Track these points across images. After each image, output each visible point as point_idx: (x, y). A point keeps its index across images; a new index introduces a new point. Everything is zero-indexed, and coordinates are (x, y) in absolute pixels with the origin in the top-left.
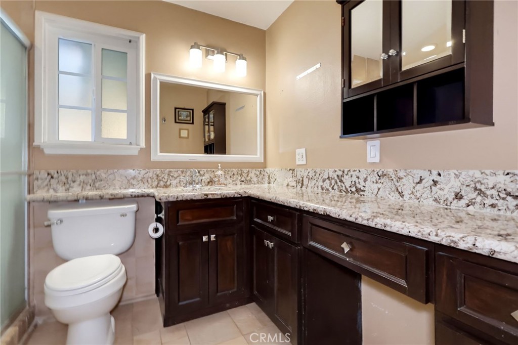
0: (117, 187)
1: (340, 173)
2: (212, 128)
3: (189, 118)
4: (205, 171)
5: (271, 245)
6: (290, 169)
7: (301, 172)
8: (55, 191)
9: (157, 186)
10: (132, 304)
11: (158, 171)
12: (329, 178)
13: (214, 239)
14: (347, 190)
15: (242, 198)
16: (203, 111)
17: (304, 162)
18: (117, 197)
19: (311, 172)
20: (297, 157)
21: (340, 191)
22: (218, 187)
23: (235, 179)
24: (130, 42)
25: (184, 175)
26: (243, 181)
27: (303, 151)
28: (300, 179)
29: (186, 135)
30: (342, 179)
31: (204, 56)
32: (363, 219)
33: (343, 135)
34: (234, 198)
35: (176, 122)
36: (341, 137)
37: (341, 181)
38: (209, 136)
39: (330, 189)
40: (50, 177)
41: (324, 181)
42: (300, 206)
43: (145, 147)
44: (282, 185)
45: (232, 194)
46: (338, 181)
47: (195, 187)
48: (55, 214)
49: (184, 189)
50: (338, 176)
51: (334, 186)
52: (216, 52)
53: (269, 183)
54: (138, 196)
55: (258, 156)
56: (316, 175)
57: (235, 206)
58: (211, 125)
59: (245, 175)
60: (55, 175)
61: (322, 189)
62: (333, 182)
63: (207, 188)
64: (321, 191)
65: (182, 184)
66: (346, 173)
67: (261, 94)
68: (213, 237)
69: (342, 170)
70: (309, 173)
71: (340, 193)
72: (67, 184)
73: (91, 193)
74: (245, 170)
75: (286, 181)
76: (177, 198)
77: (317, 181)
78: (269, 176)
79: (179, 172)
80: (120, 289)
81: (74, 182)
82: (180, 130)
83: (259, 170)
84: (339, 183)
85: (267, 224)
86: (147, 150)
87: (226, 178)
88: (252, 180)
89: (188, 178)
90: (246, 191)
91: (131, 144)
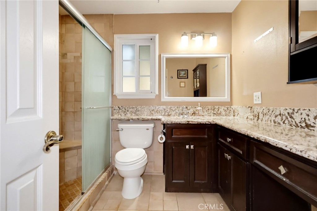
0: (146, 115)
1: (291, 111)
2: (198, 80)
3: (185, 75)
4: (191, 107)
5: (229, 157)
6: (249, 107)
7: (257, 109)
8: (121, 115)
9: (164, 115)
10: (152, 175)
11: (165, 107)
12: (280, 114)
13: (193, 148)
14: (297, 125)
15: (211, 124)
16: (193, 71)
17: (260, 102)
18: (145, 119)
19: (265, 109)
20: (255, 98)
21: (291, 125)
22: (198, 117)
23: (209, 112)
24: (151, 39)
25: (178, 109)
26: (215, 114)
27: (259, 94)
28: (256, 114)
29: (183, 86)
30: (293, 116)
31: (190, 38)
32: (297, 150)
33: (290, 81)
34: (206, 124)
35: (178, 78)
36: (288, 83)
37: (291, 117)
38: (197, 85)
39: (282, 123)
40: (119, 109)
41: (276, 117)
42: (248, 134)
43: (158, 94)
44: (243, 118)
45: (204, 122)
46: (288, 117)
47: (184, 116)
48: (121, 126)
49: (178, 117)
50: (288, 113)
51: (284, 121)
52: (197, 35)
53: (234, 116)
54: (154, 120)
55: (226, 97)
56: (270, 112)
57: (207, 129)
58: (198, 78)
59: (216, 110)
60: (121, 108)
61: (275, 122)
62: (284, 118)
63: (191, 117)
64: (274, 124)
65: (177, 114)
66: (296, 111)
67: (228, 56)
68: (192, 147)
69: (292, 108)
70: (263, 110)
71: (291, 127)
72: (125, 112)
73: (135, 117)
74: (217, 107)
75: (246, 115)
76: (172, 122)
77: (270, 116)
78: (234, 111)
79: (176, 108)
80: (144, 166)
81: (128, 111)
82: (180, 82)
83: (227, 107)
84: (290, 119)
85: (226, 143)
86: (159, 96)
87: (203, 112)
88: (221, 113)
89: (181, 111)
90: (214, 121)
91: (152, 92)
